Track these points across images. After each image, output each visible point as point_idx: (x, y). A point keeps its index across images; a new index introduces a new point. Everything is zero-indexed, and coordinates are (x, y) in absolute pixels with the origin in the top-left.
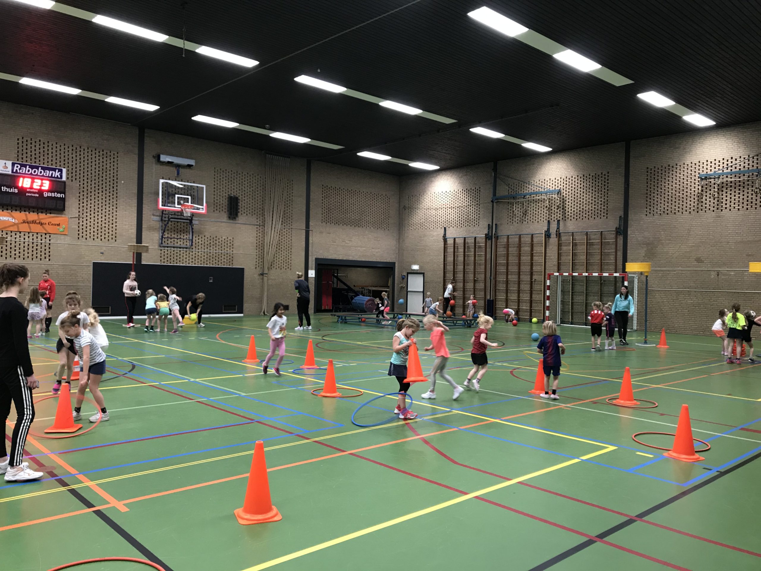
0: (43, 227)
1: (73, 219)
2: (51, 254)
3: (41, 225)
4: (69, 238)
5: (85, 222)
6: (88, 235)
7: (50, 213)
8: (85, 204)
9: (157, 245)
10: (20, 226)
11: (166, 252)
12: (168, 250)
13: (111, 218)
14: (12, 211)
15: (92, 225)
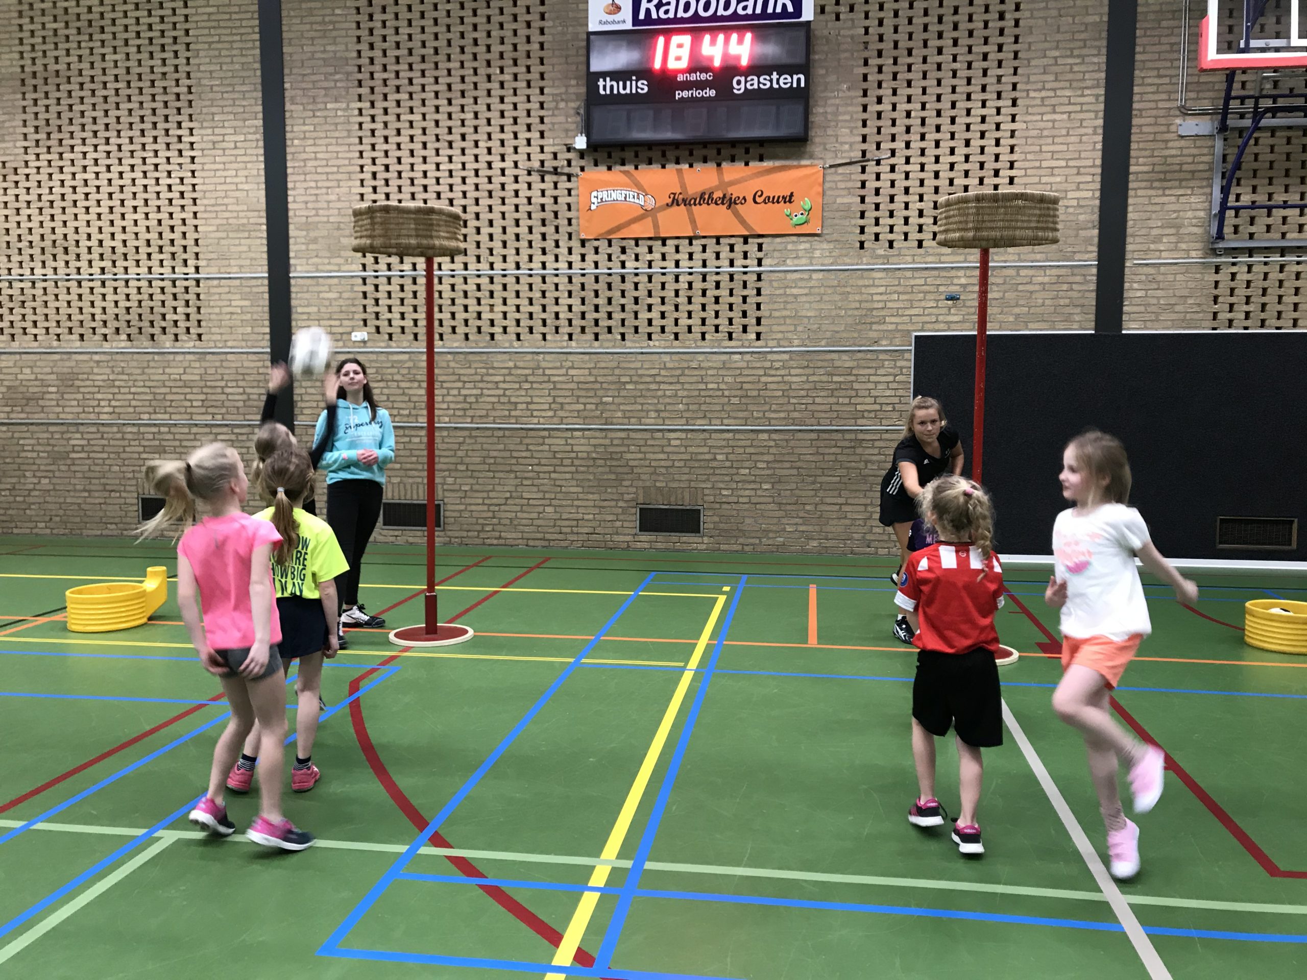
0: (737, 215)
1: (841, 170)
2: (762, 313)
3: (729, 207)
4: (825, 246)
5: (886, 177)
6: (900, 228)
7: (761, 159)
8: (886, 107)
9: (1199, 245)
10: (661, 216)
11: (1243, 277)
12: (1250, 267)
13: (991, 150)
14: (636, 168)
15: (915, 190)
